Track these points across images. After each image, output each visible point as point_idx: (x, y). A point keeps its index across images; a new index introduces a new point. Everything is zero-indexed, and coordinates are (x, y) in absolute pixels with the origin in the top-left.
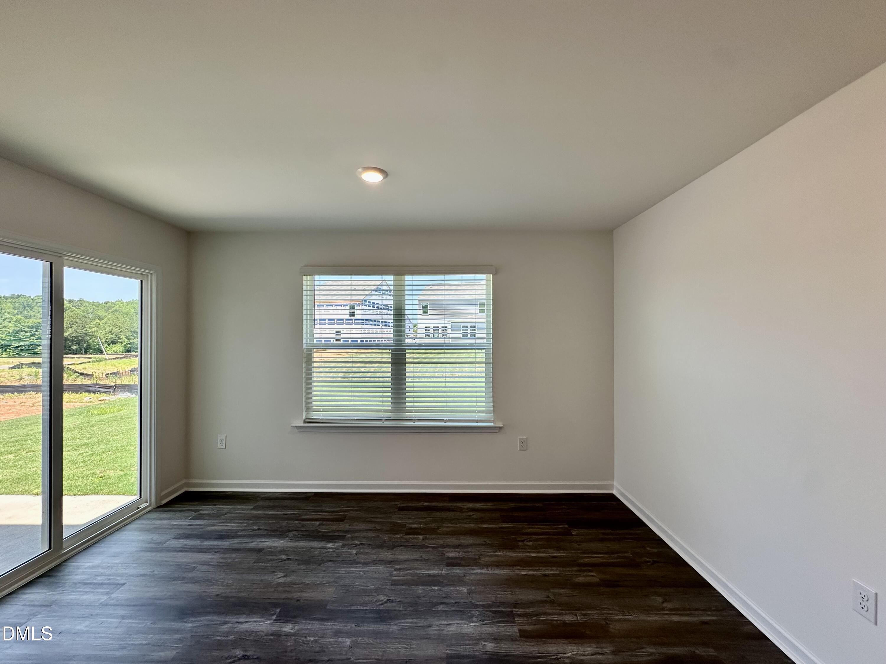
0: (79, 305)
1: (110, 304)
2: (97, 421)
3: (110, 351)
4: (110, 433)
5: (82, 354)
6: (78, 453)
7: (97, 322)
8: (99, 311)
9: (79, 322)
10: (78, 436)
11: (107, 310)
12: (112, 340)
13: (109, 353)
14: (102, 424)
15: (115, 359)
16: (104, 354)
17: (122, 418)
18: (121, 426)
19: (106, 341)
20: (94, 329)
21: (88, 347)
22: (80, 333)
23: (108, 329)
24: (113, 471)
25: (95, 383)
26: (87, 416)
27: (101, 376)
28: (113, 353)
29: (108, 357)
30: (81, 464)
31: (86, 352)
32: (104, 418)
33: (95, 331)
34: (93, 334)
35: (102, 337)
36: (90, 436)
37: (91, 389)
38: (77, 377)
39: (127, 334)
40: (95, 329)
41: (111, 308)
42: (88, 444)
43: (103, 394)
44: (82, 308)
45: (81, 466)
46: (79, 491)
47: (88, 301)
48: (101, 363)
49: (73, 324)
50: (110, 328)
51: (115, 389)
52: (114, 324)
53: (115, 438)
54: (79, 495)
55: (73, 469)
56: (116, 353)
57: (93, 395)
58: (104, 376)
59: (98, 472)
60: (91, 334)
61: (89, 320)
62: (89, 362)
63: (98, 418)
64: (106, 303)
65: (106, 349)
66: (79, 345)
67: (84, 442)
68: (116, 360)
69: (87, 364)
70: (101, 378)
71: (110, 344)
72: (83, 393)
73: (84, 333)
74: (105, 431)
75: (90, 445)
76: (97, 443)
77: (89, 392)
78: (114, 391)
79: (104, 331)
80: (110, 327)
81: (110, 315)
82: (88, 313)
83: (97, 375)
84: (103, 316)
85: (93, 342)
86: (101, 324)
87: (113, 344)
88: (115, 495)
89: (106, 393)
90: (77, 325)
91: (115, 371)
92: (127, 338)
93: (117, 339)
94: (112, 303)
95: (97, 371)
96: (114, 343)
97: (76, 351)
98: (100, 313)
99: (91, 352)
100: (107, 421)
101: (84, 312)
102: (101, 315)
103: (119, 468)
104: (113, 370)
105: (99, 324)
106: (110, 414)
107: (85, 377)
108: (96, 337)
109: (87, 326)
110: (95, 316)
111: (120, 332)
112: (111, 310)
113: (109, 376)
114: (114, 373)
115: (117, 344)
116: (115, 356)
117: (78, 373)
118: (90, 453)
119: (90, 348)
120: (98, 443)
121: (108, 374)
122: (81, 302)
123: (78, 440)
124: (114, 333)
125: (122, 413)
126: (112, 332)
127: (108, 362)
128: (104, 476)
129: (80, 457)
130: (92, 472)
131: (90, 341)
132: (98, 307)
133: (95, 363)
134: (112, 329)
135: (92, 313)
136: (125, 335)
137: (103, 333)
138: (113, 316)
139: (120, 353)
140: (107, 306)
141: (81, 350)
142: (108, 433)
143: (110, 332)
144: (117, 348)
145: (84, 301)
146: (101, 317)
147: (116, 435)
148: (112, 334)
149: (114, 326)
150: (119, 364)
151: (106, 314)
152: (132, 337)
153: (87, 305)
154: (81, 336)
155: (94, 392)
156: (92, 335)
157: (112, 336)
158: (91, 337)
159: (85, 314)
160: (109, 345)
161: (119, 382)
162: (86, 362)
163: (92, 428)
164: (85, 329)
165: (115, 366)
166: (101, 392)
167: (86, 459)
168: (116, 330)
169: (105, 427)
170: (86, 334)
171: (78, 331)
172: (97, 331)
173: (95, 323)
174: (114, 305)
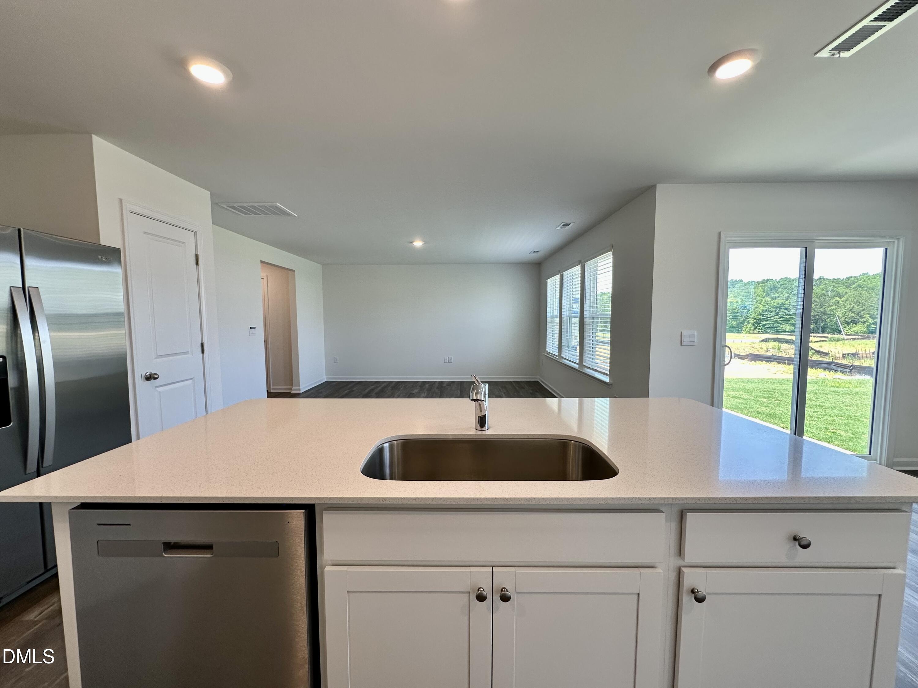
0: (819, 283)
1: (853, 279)
2: (831, 391)
3: (849, 331)
4: (843, 403)
5: (819, 333)
6: (813, 411)
7: (836, 300)
8: (839, 288)
9: (818, 300)
10: (814, 399)
11: (848, 287)
12: (852, 319)
13: (848, 333)
14: (837, 395)
15: (854, 339)
16: (842, 334)
17: (857, 393)
18: (855, 400)
19: (845, 321)
20: (832, 308)
21: (825, 326)
22: (818, 312)
23: (848, 306)
24: (844, 432)
25: (831, 360)
26: (822, 386)
27: (837, 355)
28: (853, 333)
29: (846, 337)
30: (816, 419)
31: (823, 332)
32: (839, 390)
33: (833, 310)
34: (832, 313)
35: (841, 316)
36: (824, 401)
37: (826, 366)
38: (814, 354)
40: (834, 307)
41: (854, 284)
42: (822, 406)
43: (839, 373)
44: (822, 287)
45: (816, 420)
46: (813, 436)
47: (828, 278)
48: (838, 343)
50: (851, 306)
51: (851, 370)
52: (855, 301)
53: (848, 408)
54: (813, 438)
55: (809, 420)
56: (856, 334)
57: (828, 372)
58: (841, 356)
59: (830, 428)
60: (829, 312)
61: (828, 298)
62: (826, 341)
63: (832, 389)
64: (848, 278)
65: (844, 329)
66: (816, 324)
67: (819, 404)
68: (856, 340)
69: (823, 342)
70: (838, 357)
71: (850, 324)
72: (818, 369)
73: (822, 312)
74: (838, 401)
75: (824, 407)
76: (830, 408)
77: (824, 369)
78: (851, 371)
79: (844, 310)
80: (850, 304)
81: (852, 291)
82: (827, 291)
83: (833, 354)
84: (844, 293)
85: (831, 321)
86: (841, 302)
87: (853, 323)
88: (845, 449)
89: (842, 372)
90: (815, 303)
91: (854, 351)
93: (859, 318)
94: (855, 277)
95: (833, 351)
96: (855, 322)
97: (813, 330)
98: (841, 290)
99: (828, 332)
100: (841, 393)
101: (823, 290)
102: (841, 292)
103: (850, 431)
104: (851, 351)
105: (838, 302)
106: (845, 388)
107: (820, 355)
108: (834, 315)
109: (826, 304)
110: (835, 294)
112: (853, 286)
113: (846, 356)
114: (853, 354)
115: (857, 324)
116: (854, 337)
117: (814, 350)
118: (824, 413)
119: (827, 327)
120: (832, 408)
121: (845, 354)
122: (821, 280)
123: (813, 402)
124: (855, 312)
125: (858, 390)
126: (853, 310)
127: (846, 341)
128: (836, 433)
129: (815, 414)
130: (825, 426)
131: (828, 320)
132: (838, 283)
133: (831, 342)
134: (853, 307)
135: (832, 290)
137: (842, 312)
138: (855, 292)
139: (861, 334)
140: (849, 282)
141: (818, 329)
142: (841, 403)
143: (851, 310)
144: (858, 328)
145: (824, 279)
146: (842, 294)
147: (850, 406)
148: (853, 312)
149: (855, 304)
150: (859, 345)
151: (848, 291)
153: (827, 283)
154: (819, 315)
155: (830, 370)
156: (830, 314)
157: (853, 315)
158: (828, 316)
159: (824, 292)
160: (848, 324)
161: (857, 363)
162: (823, 341)
163: (826, 396)
164: (824, 307)
165: (854, 346)
166: (836, 371)
167: (820, 416)
168: (858, 308)
169: (839, 397)
170: (824, 313)
171: (816, 310)
172: (836, 309)
173: (834, 301)
174: (858, 279)
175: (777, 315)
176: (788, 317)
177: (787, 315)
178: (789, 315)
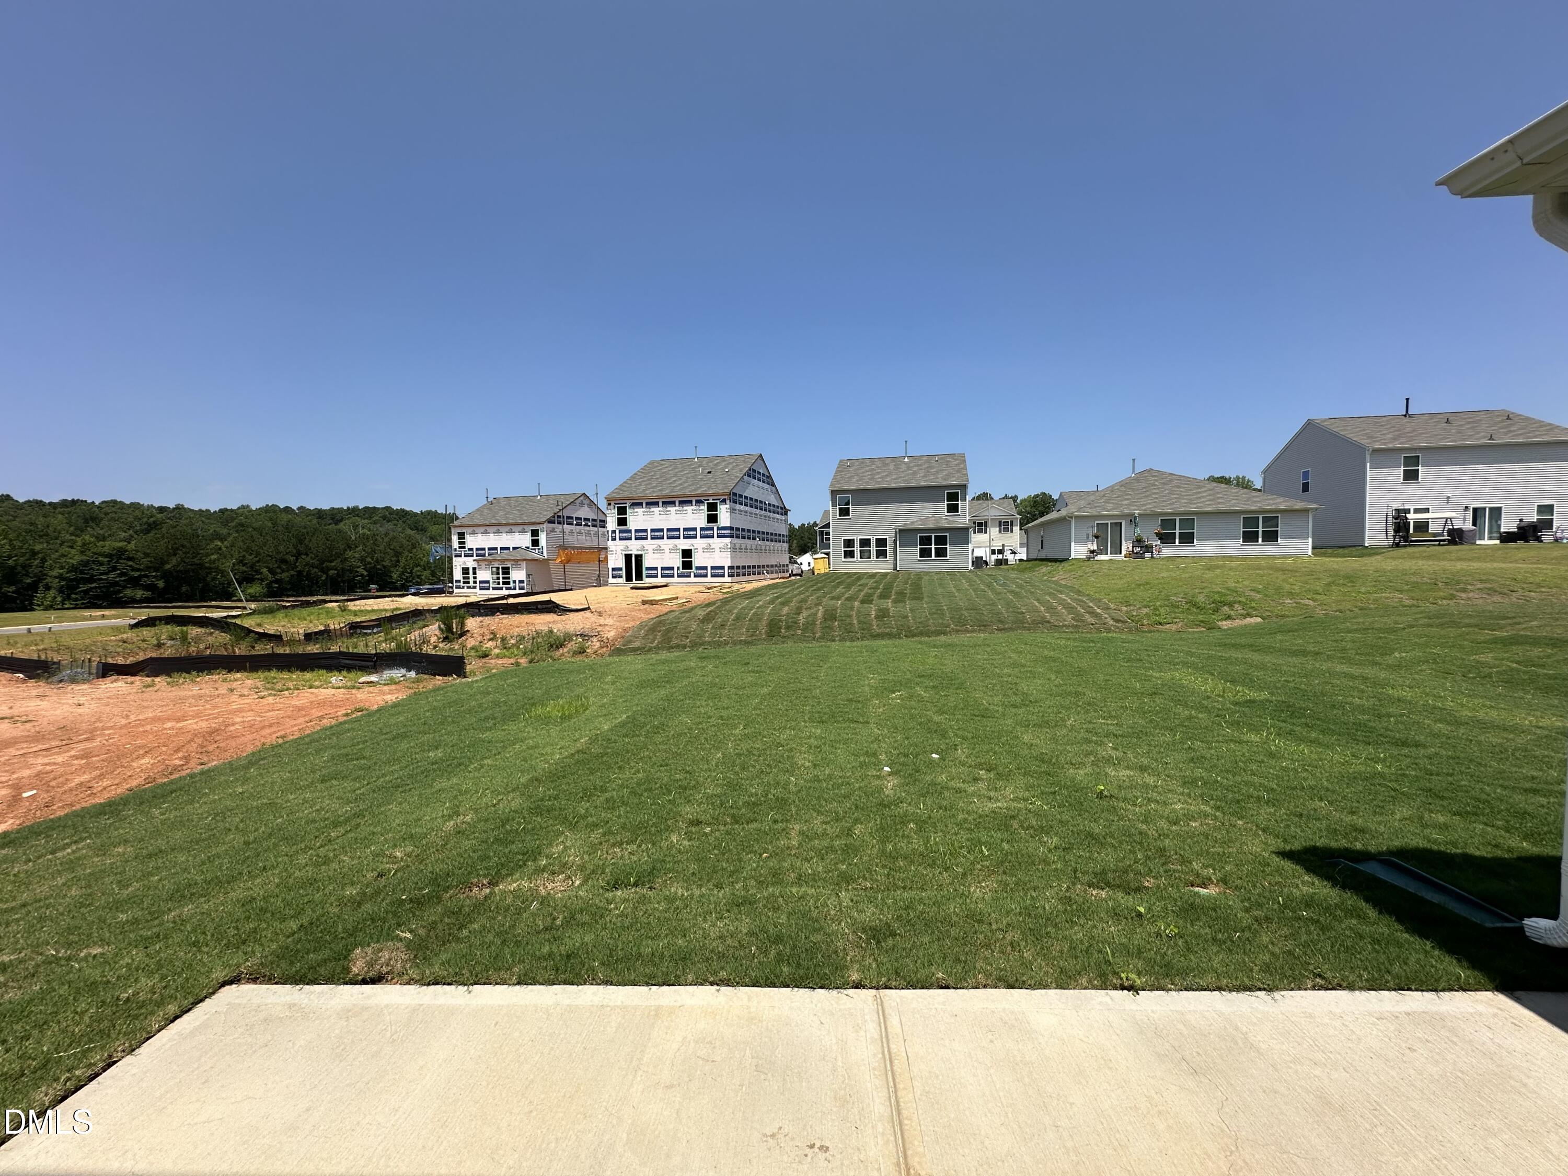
1: (230, 513)
5: (200, 599)
7: (216, 545)
8: (215, 526)
9: (188, 545)
11: (225, 525)
12: (245, 575)
19: (235, 578)
20: (213, 557)
21: (206, 588)
22: (191, 565)
23: (236, 555)
31: (207, 597)
33: (214, 561)
34: (213, 566)
35: (229, 570)
39: (270, 565)
40: (216, 556)
41: (232, 521)
44: (185, 521)
47: (191, 509)
49: (177, 549)
50: (240, 555)
51: (376, 662)
52: (245, 547)
58: (303, 639)
60: (208, 565)
61: (203, 542)
64: (221, 511)
66: (189, 585)
71: (242, 583)
73: (197, 565)
79: (230, 560)
80: (239, 552)
81: (234, 531)
82: (197, 530)
84: (224, 534)
85: (213, 579)
86: (224, 549)
87: (247, 582)
92: (271, 571)
93: (254, 574)
94: (231, 511)
96: (249, 580)
97: (188, 596)
98: (217, 528)
99: (212, 597)
101: (190, 528)
102: (219, 532)
105: (220, 549)
108: (219, 570)
109: (202, 552)
110: (212, 535)
111: (258, 562)
112: (233, 524)
115: (253, 582)
119: (209, 590)
122: (180, 511)
124: (247, 564)
126: (245, 562)
131: (209, 579)
132: (209, 519)
134: (244, 556)
135: (202, 529)
136: (267, 567)
137: (229, 564)
138: (239, 533)
140: (225, 517)
141: (196, 593)
143: (241, 561)
144: (255, 589)
145: (184, 509)
146: (221, 536)
148: (244, 565)
149: (247, 552)
151: (228, 531)
152: (279, 571)
153: (191, 516)
154: (193, 570)
156: (211, 568)
157: (244, 568)
158: (208, 571)
159: (192, 531)
160: (240, 584)
164: (198, 557)
168: (251, 558)
170: (201, 566)
171: (187, 560)
172: (218, 560)
173: (212, 546)
174: (236, 514)
175: (114, 569)
176: (136, 574)
177: (133, 570)
178: (138, 570)
